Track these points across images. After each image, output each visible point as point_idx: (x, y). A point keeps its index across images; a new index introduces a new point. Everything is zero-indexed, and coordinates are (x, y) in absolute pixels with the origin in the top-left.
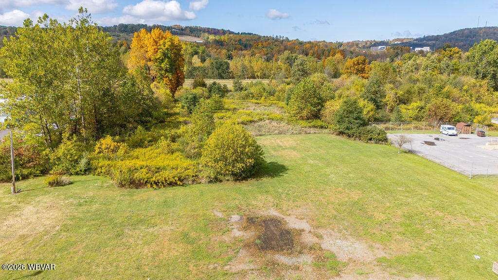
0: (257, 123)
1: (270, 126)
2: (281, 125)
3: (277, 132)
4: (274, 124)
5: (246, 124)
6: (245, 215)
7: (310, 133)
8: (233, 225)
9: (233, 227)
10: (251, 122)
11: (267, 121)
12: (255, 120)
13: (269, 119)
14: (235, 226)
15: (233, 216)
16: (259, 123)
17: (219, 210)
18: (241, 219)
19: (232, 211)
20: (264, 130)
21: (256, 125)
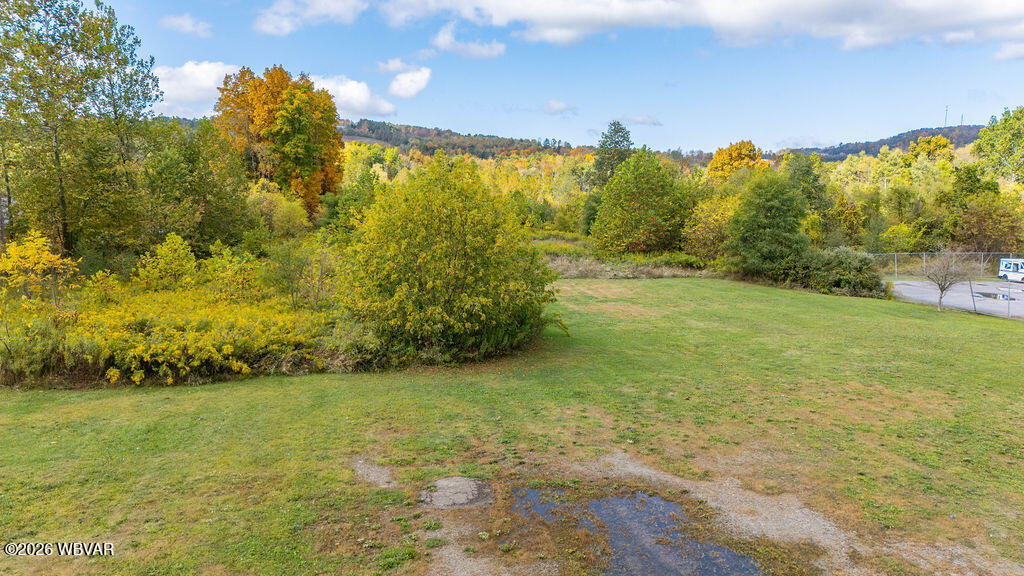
6: (499, 477)
7: (661, 277)
8: (438, 526)
9: (438, 534)
14: (451, 530)
15: (442, 483)
17: (379, 459)
18: (480, 495)
19: (439, 462)
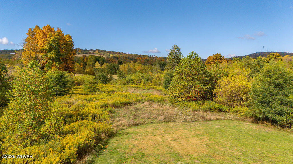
0: (134, 106)
1: (150, 109)
2: (165, 108)
3: (161, 118)
4: (155, 106)
5: (118, 107)
7: (210, 120)
10: (126, 104)
11: (146, 103)
12: (132, 101)
13: (148, 101)
16: (136, 106)
20: (142, 116)
21: (132, 108)
